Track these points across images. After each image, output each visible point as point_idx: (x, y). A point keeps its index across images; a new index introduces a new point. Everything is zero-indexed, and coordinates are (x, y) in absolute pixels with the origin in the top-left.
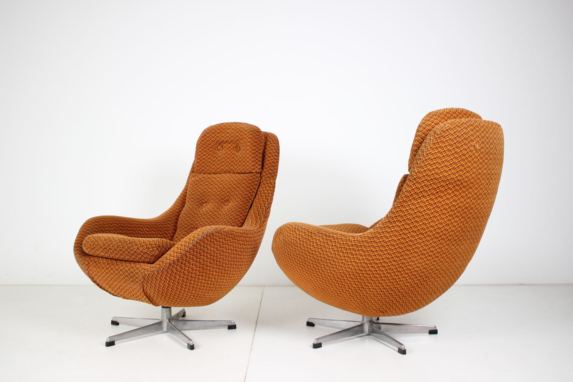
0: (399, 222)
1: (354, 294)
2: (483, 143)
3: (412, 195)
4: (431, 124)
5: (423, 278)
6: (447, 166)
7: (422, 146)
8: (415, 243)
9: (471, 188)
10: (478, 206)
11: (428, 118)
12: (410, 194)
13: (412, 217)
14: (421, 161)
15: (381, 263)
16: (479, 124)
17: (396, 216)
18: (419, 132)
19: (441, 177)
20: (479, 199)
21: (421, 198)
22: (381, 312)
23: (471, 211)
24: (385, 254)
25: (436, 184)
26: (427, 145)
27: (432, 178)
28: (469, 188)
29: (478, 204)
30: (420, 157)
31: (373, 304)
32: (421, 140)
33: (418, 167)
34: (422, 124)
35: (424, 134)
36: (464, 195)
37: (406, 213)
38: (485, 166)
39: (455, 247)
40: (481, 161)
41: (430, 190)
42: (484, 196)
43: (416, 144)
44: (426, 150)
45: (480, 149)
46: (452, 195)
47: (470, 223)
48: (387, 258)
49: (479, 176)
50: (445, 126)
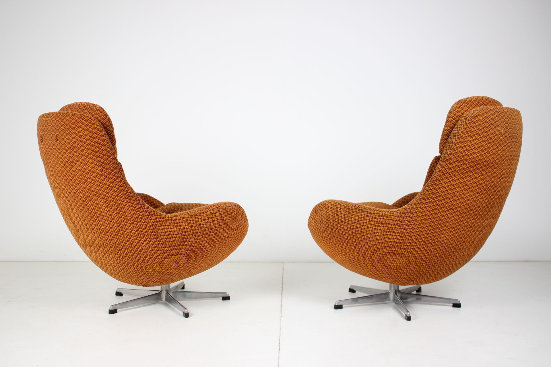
0: (432, 199)
1: (388, 264)
2: (507, 127)
3: (444, 174)
4: (461, 111)
5: (451, 250)
6: (476, 148)
7: (454, 130)
8: (446, 217)
9: (496, 168)
10: (501, 185)
11: (458, 105)
12: (443, 174)
13: (444, 194)
14: (453, 144)
15: (414, 235)
16: (504, 111)
17: (430, 194)
18: (450, 118)
19: (470, 159)
20: (502, 178)
21: (453, 177)
22: (411, 280)
23: (495, 189)
24: (418, 228)
25: (466, 164)
26: (459, 130)
27: (463, 159)
28: (494, 168)
29: (501, 183)
30: (452, 140)
31: (405, 274)
32: (452, 125)
33: (450, 149)
34: (453, 111)
35: (454, 119)
36: (489, 174)
37: (439, 191)
38: (508, 149)
39: (480, 221)
40: (505, 144)
41: (460, 169)
42: (507, 176)
43: (447, 128)
44: (458, 134)
45: (504, 134)
46: (480, 175)
47: (494, 200)
48: (420, 231)
49: (503, 158)
50: (475, 112)
